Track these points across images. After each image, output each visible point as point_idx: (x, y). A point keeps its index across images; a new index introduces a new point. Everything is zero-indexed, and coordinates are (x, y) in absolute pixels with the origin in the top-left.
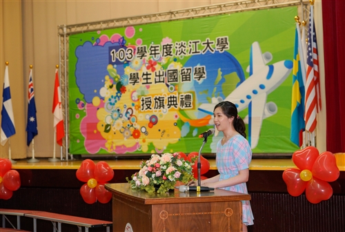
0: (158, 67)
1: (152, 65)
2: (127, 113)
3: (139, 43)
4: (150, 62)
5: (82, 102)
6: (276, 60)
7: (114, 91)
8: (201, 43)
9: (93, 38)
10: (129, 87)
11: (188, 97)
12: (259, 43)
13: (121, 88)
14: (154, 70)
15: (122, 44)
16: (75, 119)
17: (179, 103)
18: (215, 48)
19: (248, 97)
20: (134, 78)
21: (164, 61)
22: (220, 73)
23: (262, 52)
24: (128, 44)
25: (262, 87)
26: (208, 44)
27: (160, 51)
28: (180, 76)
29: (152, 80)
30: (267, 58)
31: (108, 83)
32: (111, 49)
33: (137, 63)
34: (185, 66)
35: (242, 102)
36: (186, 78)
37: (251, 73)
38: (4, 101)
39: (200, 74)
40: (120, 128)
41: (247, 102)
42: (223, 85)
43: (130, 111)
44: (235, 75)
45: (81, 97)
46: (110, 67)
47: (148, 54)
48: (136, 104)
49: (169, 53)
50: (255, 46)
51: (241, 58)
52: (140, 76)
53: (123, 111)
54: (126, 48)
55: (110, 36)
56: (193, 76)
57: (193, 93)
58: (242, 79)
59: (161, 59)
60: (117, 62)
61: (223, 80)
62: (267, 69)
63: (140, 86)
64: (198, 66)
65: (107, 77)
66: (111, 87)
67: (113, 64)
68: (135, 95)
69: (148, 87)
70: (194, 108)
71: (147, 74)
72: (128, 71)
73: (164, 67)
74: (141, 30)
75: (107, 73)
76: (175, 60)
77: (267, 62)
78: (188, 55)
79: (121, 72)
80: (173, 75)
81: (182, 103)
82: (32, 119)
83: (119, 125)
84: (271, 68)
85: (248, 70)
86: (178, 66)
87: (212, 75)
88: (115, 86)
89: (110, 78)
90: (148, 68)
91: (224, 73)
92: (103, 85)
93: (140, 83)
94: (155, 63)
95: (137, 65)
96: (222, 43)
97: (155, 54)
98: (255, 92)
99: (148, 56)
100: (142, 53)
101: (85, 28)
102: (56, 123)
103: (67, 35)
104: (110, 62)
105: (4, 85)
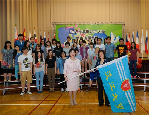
1: (83, 35)
3: (79, 29)
4: (83, 34)
6: (117, 36)
8: (97, 31)
9: (64, 27)
13: (73, 40)
14: (83, 36)
15: (74, 29)
18: (101, 32)
21: (87, 34)
22: (102, 38)
23: (113, 34)
24: (76, 29)
25: (113, 42)
26: (99, 31)
27: (86, 32)
30: (114, 36)
32: (70, 30)
33: (78, 34)
34: (93, 36)
36: (93, 39)
47: (82, 32)
49: (88, 32)
50: (112, 33)
52: (79, 37)
54: (75, 30)
55: (70, 27)
59: (86, 34)
61: (103, 40)
62: (114, 38)
67: (71, 34)
71: (82, 37)
72: (76, 36)
73: (87, 36)
74: (80, 26)
76: (90, 34)
78: (93, 33)
79: (74, 36)
80: (89, 38)
84: (115, 38)
86: (91, 36)
90: (82, 36)
94: (84, 35)
96: (103, 31)
97: (84, 32)
99: (82, 33)
100: (80, 32)
101: (61, 24)
103: (55, 25)
104: (70, 33)
105: (44, 37)
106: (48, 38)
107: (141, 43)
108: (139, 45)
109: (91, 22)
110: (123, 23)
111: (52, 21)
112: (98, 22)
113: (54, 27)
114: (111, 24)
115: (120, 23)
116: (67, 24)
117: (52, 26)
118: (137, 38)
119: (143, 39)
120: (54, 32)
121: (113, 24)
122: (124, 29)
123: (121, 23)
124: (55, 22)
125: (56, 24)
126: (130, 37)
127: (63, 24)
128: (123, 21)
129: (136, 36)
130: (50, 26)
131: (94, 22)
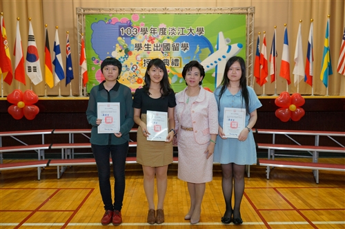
0: (156, 42)
1: (151, 40)
2: (133, 68)
3: (142, 25)
4: (150, 37)
5: (97, 59)
6: (233, 43)
7: (123, 54)
8: (186, 29)
9: (106, 19)
10: (135, 52)
11: (177, 60)
12: (223, 32)
13: (128, 52)
14: (153, 43)
15: (130, 25)
16: (91, 70)
17: (170, 63)
18: (195, 33)
19: (216, 62)
20: (139, 47)
21: (161, 37)
22: (198, 48)
23: (225, 38)
24: (134, 24)
25: (224, 57)
26: (191, 30)
27: (158, 31)
28: (171, 48)
29: (152, 49)
30: (228, 41)
31: (118, 48)
32: (120, 27)
33: (140, 37)
34: (175, 42)
35: (212, 64)
36: (176, 49)
37: (218, 49)
38: (56, 54)
39: (185, 47)
40: (128, 77)
41: (215, 65)
42: (200, 54)
43: (135, 67)
44: (207, 49)
45: (96, 56)
46: (120, 38)
47: (149, 32)
48: (140, 62)
49: (164, 33)
50: (221, 34)
51: (212, 40)
52: (143, 45)
53: (130, 67)
54: (132, 27)
55: (120, 19)
56: (180, 48)
57: (180, 58)
58: (212, 52)
59: (158, 36)
60: (125, 36)
61: (200, 52)
62: (228, 47)
63: (142, 52)
64: (184, 43)
65: (117, 45)
66: (120, 51)
67: (122, 37)
68: (139, 58)
69: (149, 53)
70: (181, 67)
71: (148, 45)
72: (134, 42)
73: (160, 41)
74: (144, 17)
75: (118, 42)
76: (168, 38)
77: (227, 43)
78: (177, 35)
79: (129, 43)
80: (167, 47)
81: (173, 64)
82: (70, 69)
83: (126, 75)
84: (230, 47)
85: (216, 47)
86: (170, 42)
87: (193, 49)
88: (123, 51)
89: (120, 45)
90: (149, 41)
91: (201, 48)
92: (114, 50)
93: (143, 50)
94: (154, 39)
95: (140, 38)
96: (200, 30)
97: (154, 33)
98: (219, 60)
99: (149, 34)
100: (144, 31)
101: (98, 12)
102: (83, 72)
103: (84, 14)
104: (120, 36)
105: (55, 43)
106: (67, 46)
107: (295, 57)
108: (288, 64)
109: (170, 8)
110: (249, 11)
111: (76, 5)
112: (188, 8)
113: (80, 21)
114: (220, 12)
115: (241, 11)
116: (112, 12)
117: (76, 16)
118: (285, 45)
119: (301, 48)
120: (81, 32)
121: (226, 12)
122: (250, 26)
123: (245, 11)
124: (84, 6)
125: (86, 12)
126: (265, 44)
127: (102, 12)
128: (248, 5)
129: (283, 41)
130: (72, 18)
131: (177, 8)
